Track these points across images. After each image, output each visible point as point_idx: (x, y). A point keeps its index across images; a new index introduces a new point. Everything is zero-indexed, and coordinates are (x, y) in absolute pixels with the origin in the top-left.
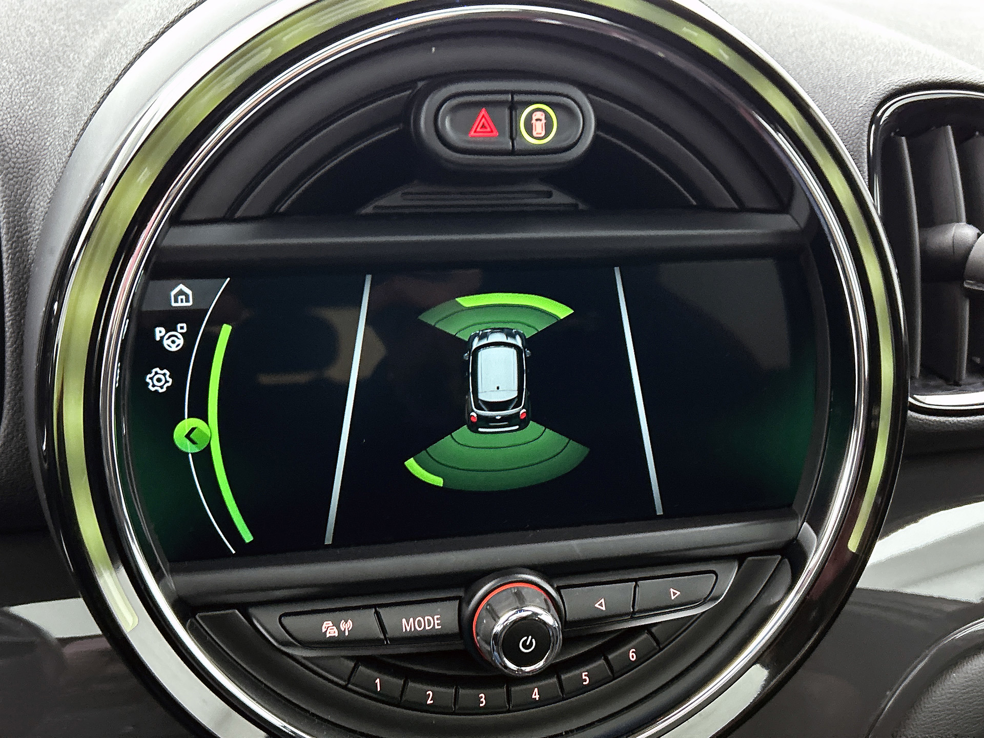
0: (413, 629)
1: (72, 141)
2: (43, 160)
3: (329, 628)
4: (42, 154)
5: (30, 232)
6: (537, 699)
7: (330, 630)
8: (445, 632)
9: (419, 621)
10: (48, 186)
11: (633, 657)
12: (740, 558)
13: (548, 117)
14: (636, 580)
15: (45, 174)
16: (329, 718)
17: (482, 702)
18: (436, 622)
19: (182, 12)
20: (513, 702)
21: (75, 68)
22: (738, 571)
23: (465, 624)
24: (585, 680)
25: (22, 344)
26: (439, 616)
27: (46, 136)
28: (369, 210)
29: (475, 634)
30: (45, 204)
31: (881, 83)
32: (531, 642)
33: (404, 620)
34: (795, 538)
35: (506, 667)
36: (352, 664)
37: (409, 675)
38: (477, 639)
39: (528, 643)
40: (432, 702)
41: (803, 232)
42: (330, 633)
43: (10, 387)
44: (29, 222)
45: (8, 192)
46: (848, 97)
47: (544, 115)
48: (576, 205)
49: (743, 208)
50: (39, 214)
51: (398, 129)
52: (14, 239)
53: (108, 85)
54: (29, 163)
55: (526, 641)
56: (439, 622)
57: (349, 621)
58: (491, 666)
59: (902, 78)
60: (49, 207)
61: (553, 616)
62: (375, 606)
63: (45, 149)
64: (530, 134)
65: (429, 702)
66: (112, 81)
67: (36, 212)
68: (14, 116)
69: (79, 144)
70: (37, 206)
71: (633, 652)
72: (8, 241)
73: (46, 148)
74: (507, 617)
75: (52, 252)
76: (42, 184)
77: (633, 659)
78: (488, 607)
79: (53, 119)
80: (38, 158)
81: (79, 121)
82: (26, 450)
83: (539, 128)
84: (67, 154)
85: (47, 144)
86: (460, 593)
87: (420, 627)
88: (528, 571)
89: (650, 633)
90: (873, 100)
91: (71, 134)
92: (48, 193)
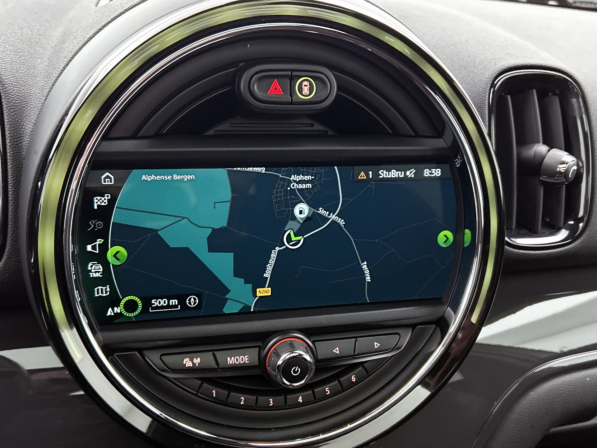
0: (233, 363)
1: (46, 91)
2: (30, 102)
4: (29, 98)
5: (23, 142)
6: (301, 402)
7: (188, 363)
8: (253, 364)
10: (33, 116)
11: (354, 380)
12: (413, 326)
13: (311, 84)
14: (356, 338)
15: (31, 110)
16: (187, 412)
17: (271, 404)
18: (246, 359)
20: (288, 404)
21: (46, 49)
22: (412, 333)
23: (262, 361)
24: (328, 392)
25: (18, 204)
26: (248, 356)
27: (32, 88)
28: (211, 132)
29: (267, 366)
30: (31, 126)
31: (497, 65)
32: (298, 370)
33: (229, 358)
34: (443, 316)
35: (284, 383)
36: (200, 382)
37: (231, 389)
38: (269, 369)
39: (296, 370)
40: (243, 403)
41: (450, 148)
42: (188, 365)
43: (11, 228)
44: (22, 137)
45: (10, 119)
46: (479, 73)
47: (308, 83)
48: (327, 132)
49: (417, 135)
50: (28, 132)
51: (228, 89)
52: (14, 146)
53: (67, 60)
54: (22, 103)
56: (248, 359)
57: (199, 358)
58: (276, 383)
59: (509, 62)
60: (33, 128)
61: (310, 356)
62: (212, 351)
63: (31, 96)
64: (301, 93)
65: (242, 403)
66: (69, 58)
67: (26, 131)
68: (14, 76)
69: (51, 93)
70: (27, 128)
71: (354, 377)
72: (10, 147)
74: (285, 356)
75: (36, 153)
76: (29, 115)
77: (354, 381)
78: (275, 351)
79: (35, 78)
80: (27, 100)
81: (50, 80)
82: (20, 262)
83: (306, 90)
84: (43, 99)
85: (32, 93)
86: (260, 344)
87: (237, 362)
88: (297, 332)
89: (364, 367)
90: (492, 75)
91: (46, 87)
92: (33, 120)
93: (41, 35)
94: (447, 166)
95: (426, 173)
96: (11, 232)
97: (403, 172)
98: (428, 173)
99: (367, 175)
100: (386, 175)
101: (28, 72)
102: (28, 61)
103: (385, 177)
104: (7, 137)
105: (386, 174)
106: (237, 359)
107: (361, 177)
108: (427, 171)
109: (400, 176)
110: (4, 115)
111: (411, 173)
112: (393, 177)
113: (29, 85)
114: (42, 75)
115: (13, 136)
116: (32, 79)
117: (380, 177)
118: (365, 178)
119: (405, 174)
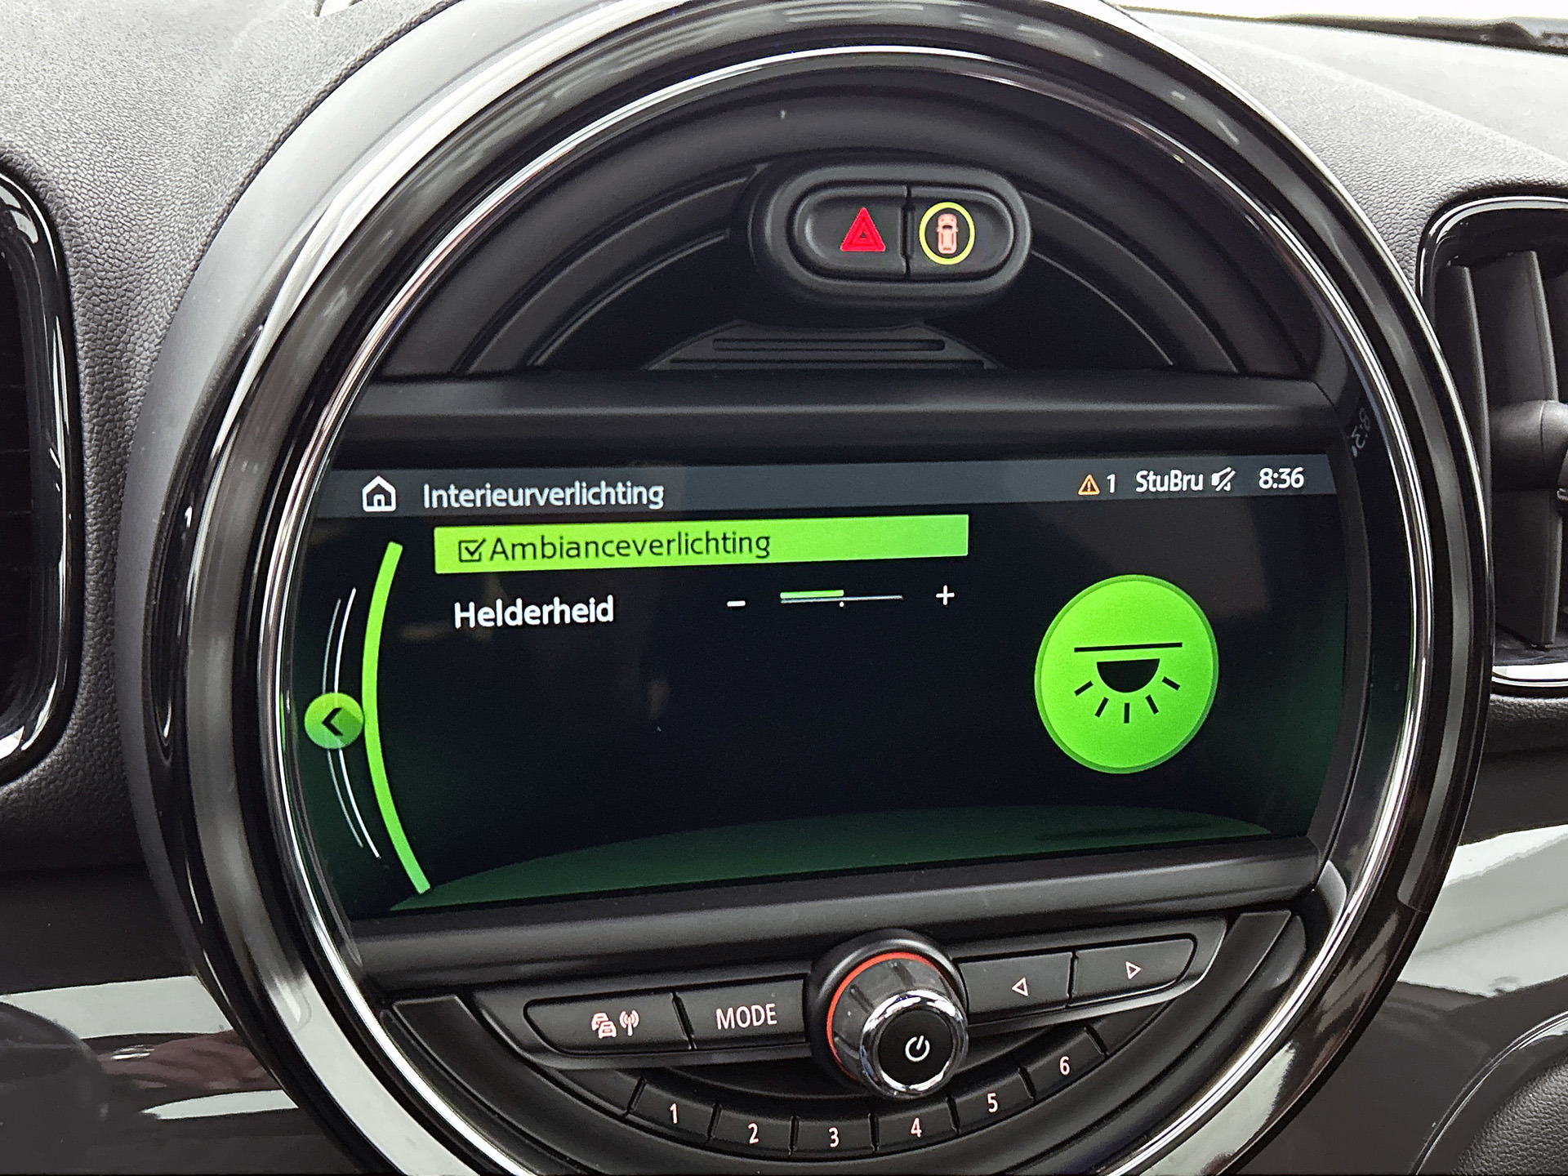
0: (733, 1026)
1: (197, 245)
2: (147, 276)
3: (603, 1024)
4: (144, 265)
5: (127, 390)
6: (919, 1135)
7: (602, 1026)
8: (789, 1030)
9: (743, 1012)
10: (156, 317)
11: (1065, 1069)
12: (1229, 915)
13: (961, 222)
14: (1074, 949)
15: (151, 298)
16: (596, 1167)
17: (834, 1141)
18: (769, 1014)
19: (378, 44)
20: (881, 1142)
21: (182, 130)
22: (1226, 935)
23: (814, 1021)
24: (992, 1106)
25: (113, 570)
26: (773, 1005)
27: (150, 237)
28: (661, 364)
29: (829, 1034)
30: (152, 345)
31: (1435, 183)
32: (924, 1045)
33: (719, 1012)
34: (1313, 886)
35: (881, 1083)
36: (636, 1082)
37: (721, 1099)
38: (834, 1041)
39: (918, 1047)
40: (757, 1140)
41: (1336, 407)
42: (604, 1032)
43: (93, 639)
44: (126, 374)
45: (92, 325)
46: (1386, 204)
47: (955, 219)
48: (981, 363)
49: (1245, 371)
50: (143, 361)
51: (722, 238)
52: (102, 402)
53: (256, 156)
54: (124, 280)
55: (916, 1043)
56: (773, 1013)
57: (634, 1012)
58: (859, 1084)
59: (1466, 175)
60: (158, 351)
61: (955, 1005)
62: (673, 990)
63: (150, 258)
64: (935, 249)
65: (753, 1140)
66: (263, 151)
67: (138, 359)
68: (99, 203)
69: (211, 250)
70: (139, 350)
71: (1065, 1061)
72: (92, 405)
73: (151, 255)
74: (886, 1008)
75: (171, 420)
76: (147, 312)
77: (1065, 1073)
78: (853, 991)
79: (159, 210)
80: (137, 271)
81: (207, 213)
82: (117, 738)
83: (947, 241)
84: (188, 266)
85: (151, 250)
86: (805, 969)
87: (744, 1022)
88: (912, 934)
89: (1092, 1032)
90: (1425, 208)
91: (194, 234)
92: (156, 328)
93: (166, 94)
94: (1322, 461)
95: (1264, 478)
96: (91, 650)
97: (1201, 477)
98: (1269, 478)
99: (1103, 484)
100: (1155, 485)
101: (139, 192)
102: (135, 162)
103: (1152, 489)
104: (82, 375)
105: (1155, 481)
107: (1085, 489)
108: (1266, 474)
109: (1194, 488)
110: (75, 314)
111: (1222, 478)
112: (1173, 489)
113: (144, 228)
114: (179, 202)
115: (99, 373)
116: (151, 211)
117: (1139, 490)
118: (1097, 492)
119: (1207, 481)
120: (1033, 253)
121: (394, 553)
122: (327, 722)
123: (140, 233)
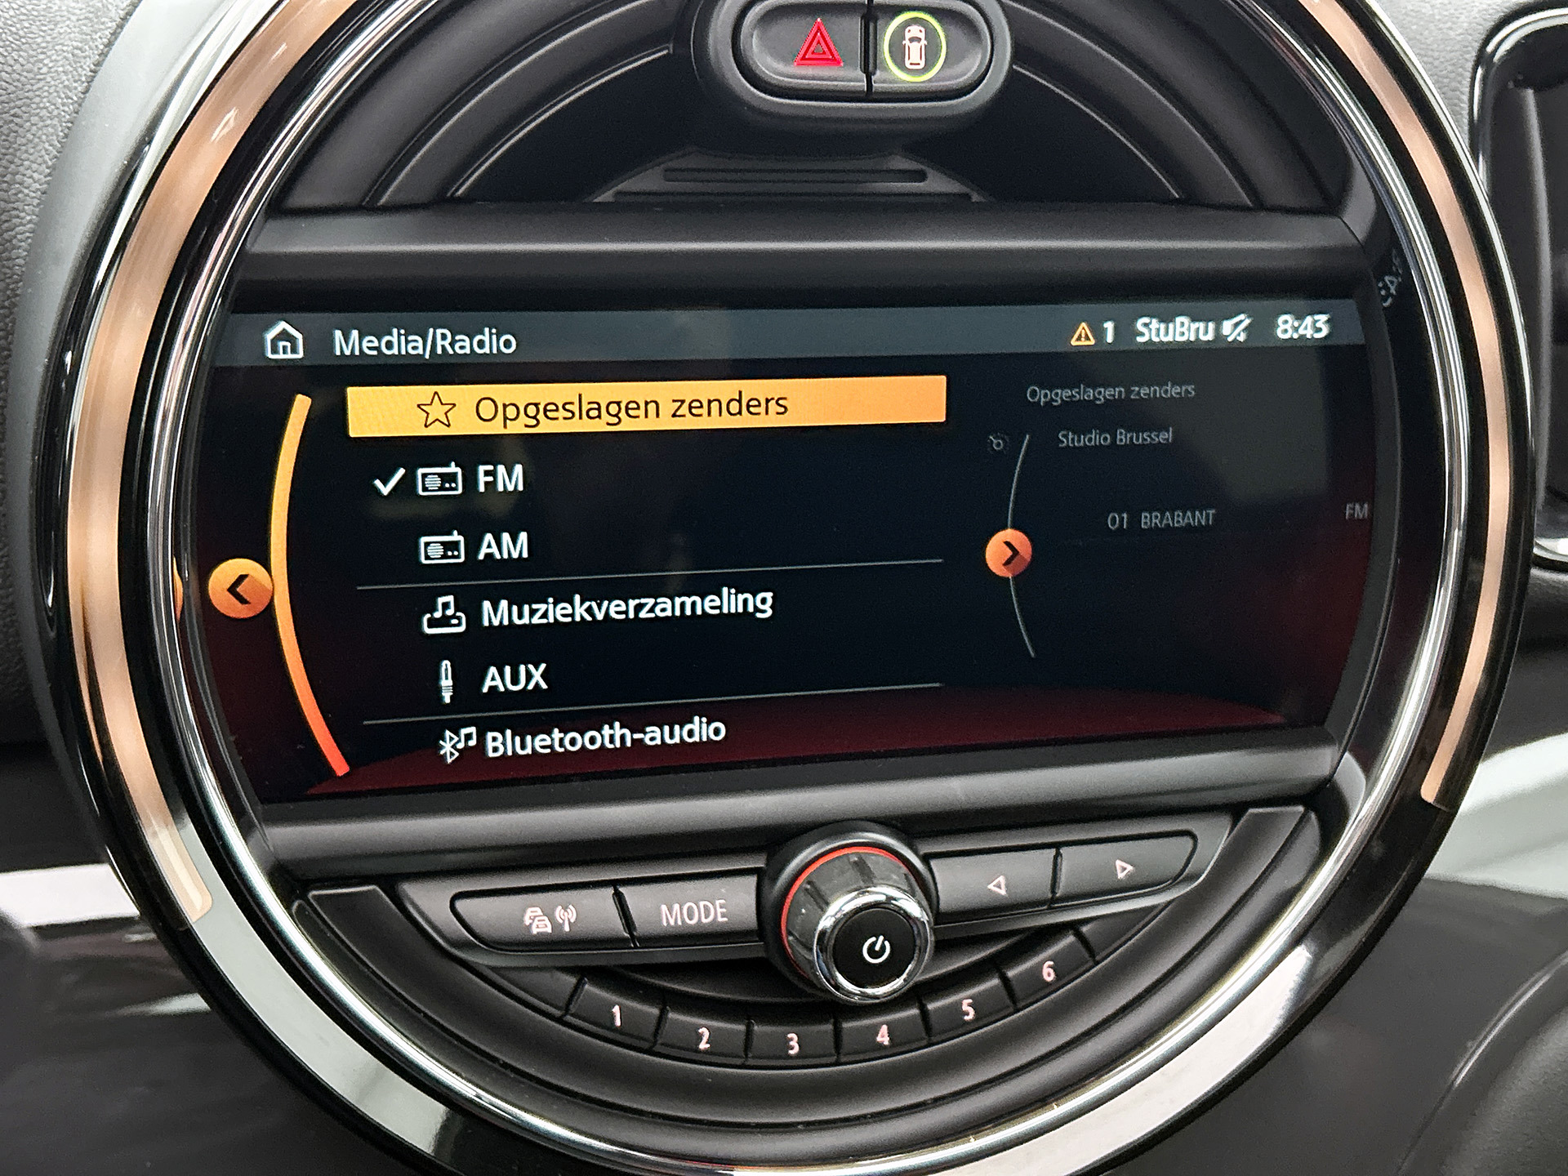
0: (680, 923)
1: (88, 64)
2: (37, 99)
3: (537, 919)
4: (35, 88)
5: (16, 226)
6: (887, 1043)
7: (536, 921)
8: (738, 927)
10: (46, 145)
12: (1235, 810)
13: (930, 34)
14: (1057, 846)
15: (41, 124)
16: (532, 1071)
17: (792, 1048)
18: (719, 910)
20: (844, 1050)
22: (1229, 834)
23: (769, 916)
24: (968, 1013)
26: (722, 901)
27: (42, 57)
28: (606, 196)
29: (784, 932)
30: (42, 176)
32: (883, 948)
33: (664, 908)
34: (1330, 779)
35: (838, 987)
36: (573, 980)
37: (668, 1000)
38: (788, 940)
39: (877, 948)
40: (708, 1046)
41: (1365, 247)
42: (538, 927)
44: (14, 209)
47: (923, 30)
48: (967, 196)
49: (1260, 205)
50: (32, 194)
51: (665, 52)
54: (12, 104)
55: (874, 944)
56: (724, 910)
57: (571, 906)
58: (813, 984)
60: (48, 183)
61: (919, 903)
62: (614, 883)
63: (40, 80)
64: (901, 64)
65: (703, 1046)
67: (26, 191)
69: (103, 70)
70: (28, 181)
71: (1050, 967)
73: (42, 77)
74: (842, 905)
75: (57, 259)
76: (36, 140)
77: (1049, 979)
78: (809, 886)
79: (53, 27)
80: (27, 94)
81: (100, 29)
82: (12, 605)
83: (915, 54)
84: (79, 89)
86: (759, 863)
87: (690, 919)
88: (877, 827)
89: (1080, 936)
90: (1483, 22)
91: (87, 53)
92: (47, 157)
94: (1349, 306)
95: (1282, 327)
97: (1211, 325)
98: (1288, 326)
99: (1099, 333)
103: (1155, 339)
105: (1158, 330)
106: (690, 910)
107: (1079, 339)
108: (1286, 322)
109: (1203, 338)
111: (1237, 325)
112: (1179, 339)
113: (34, 46)
114: (74, 18)
116: (44, 28)
117: (1139, 339)
118: (1092, 342)
119: (1218, 329)
120: (1014, 67)
121: (301, 406)
122: (232, 590)
123: (31, 52)
